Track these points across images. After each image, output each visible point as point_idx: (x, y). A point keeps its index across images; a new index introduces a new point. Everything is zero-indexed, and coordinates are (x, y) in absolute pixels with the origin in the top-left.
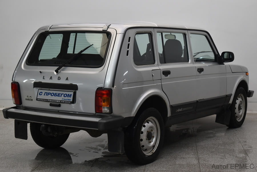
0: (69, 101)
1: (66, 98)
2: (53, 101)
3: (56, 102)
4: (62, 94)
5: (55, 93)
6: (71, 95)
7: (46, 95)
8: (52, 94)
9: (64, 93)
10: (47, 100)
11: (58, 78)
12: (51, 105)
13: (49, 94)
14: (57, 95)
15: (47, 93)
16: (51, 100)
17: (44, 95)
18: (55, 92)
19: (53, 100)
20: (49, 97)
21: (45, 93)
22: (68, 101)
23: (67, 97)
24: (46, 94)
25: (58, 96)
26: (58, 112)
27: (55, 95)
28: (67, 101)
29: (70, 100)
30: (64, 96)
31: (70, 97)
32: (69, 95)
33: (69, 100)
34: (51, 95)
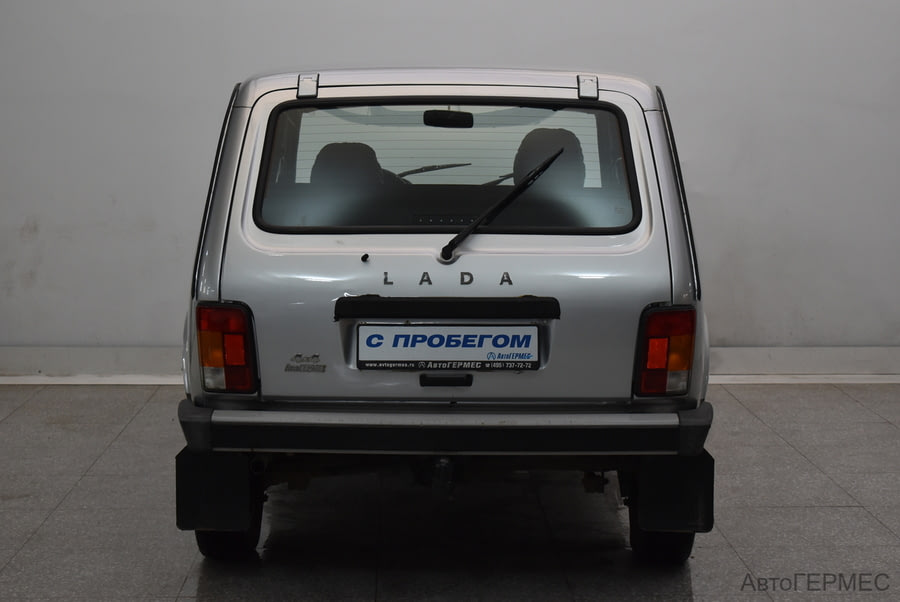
0: (524, 363)
1: (507, 350)
2: (444, 366)
3: (461, 368)
4: (482, 338)
5: (450, 337)
6: (528, 338)
7: (406, 345)
8: (436, 341)
9: (495, 331)
10: (416, 362)
11: (462, 279)
12: (425, 381)
13: (419, 339)
14: (458, 343)
15: (407, 337)
16: (433, 362)
17: (395, 344)
18: (445, 332)
19: (446, 362)
20: (422, 353)
21: (397, 338)
22: (517, 359)
23: (512, 346)
24: (402, 341)
25: (465, 345)
26: (452, 407)
27: (450, 341)
28: (516, 362)
29: (529, 356)
30: (495, 343)
31: (527, 346)
32: (516, 337)
33: (521, 356)
34: (431, 344)
